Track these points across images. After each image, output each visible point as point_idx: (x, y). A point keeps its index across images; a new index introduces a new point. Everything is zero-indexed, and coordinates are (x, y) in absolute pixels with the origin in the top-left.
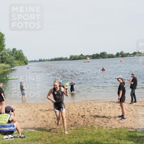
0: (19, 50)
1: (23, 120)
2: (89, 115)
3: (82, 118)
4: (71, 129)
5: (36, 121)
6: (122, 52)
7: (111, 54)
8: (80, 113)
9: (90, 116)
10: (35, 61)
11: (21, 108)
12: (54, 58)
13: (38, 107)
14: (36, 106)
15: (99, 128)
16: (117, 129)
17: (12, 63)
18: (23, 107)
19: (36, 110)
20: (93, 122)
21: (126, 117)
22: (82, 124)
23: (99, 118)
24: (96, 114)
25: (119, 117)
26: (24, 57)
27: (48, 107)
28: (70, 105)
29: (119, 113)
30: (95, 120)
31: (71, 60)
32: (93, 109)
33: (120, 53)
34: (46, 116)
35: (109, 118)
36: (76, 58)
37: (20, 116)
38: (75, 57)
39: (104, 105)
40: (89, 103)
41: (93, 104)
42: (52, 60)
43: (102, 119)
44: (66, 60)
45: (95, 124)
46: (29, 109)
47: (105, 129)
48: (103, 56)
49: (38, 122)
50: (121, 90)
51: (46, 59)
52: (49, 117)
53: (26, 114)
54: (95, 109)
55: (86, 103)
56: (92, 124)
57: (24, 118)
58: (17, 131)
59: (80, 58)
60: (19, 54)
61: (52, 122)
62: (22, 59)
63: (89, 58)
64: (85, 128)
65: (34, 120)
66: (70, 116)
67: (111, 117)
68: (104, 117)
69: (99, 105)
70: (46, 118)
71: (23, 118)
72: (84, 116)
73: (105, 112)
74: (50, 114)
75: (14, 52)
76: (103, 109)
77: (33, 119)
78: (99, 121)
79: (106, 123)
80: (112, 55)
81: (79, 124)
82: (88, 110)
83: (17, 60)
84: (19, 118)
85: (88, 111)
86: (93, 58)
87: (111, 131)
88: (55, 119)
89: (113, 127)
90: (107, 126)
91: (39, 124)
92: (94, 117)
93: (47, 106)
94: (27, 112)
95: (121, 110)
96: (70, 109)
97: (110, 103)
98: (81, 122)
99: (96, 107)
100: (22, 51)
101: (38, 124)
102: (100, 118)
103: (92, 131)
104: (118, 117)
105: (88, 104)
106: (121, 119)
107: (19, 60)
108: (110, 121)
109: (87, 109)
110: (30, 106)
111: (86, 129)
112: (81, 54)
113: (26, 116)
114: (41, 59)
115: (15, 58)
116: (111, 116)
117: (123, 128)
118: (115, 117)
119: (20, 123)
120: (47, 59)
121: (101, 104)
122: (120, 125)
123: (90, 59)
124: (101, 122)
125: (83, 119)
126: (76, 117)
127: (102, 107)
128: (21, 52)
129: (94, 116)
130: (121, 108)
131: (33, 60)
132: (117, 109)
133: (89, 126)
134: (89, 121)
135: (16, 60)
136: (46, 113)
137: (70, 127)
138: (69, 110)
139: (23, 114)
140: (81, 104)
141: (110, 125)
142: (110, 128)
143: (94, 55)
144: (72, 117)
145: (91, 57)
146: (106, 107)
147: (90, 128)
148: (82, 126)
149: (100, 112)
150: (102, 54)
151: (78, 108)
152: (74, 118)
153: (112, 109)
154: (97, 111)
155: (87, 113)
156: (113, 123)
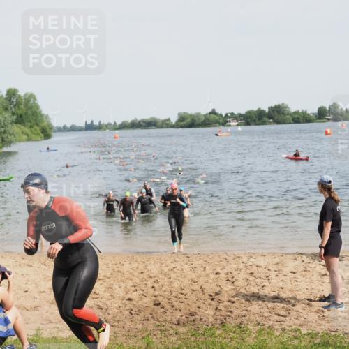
0: (26, 94)
1: (34, 304)
2: (233, 291)
3: (210, 301)
4: (176, 334)
6: (335, 105)
7: (300, 111)
8: (206, 286)
9: (236, 296)
10: (74, 129)
11: (31, 266)
12: (130, 121)
15: (260, 331)
16: (317, 334)
17: (5, 132)
18: (36, 264)
20: (245, 313)
21: (344, 301)
22: (211, 319)
23: (260, 302)
24: (254, 290)
25: (323, 299)
26: (42, 115)
27: (110, 265)
28: (175, 261)
29: (321, 288)
30: (249, 308)
31: (182, 127)
32: (243, 275)
33: (327, 108)
34: (105, 292)
35: (291, 302)
36: (198, 122)
37: (26, 292)
38: (193, 119)
39: (277, 264)
40: (232, 257)
41: (245, 260)
42: (123, 126)
43: (270, 305)
44: (165, 126)
45: (249, 320)
47: (278, 334)
48: (276, 115)
50: (328, 221)
51: (106, 123)
52: (112, 296)
53: (45, 286)
54: (251, 273)
55: (225, 256)
56: (239, 320)
57: (37, 296)
58: (16, 337)
59: (207, 122)
60: (26, 105)
61: (121, 311)
62: (33, 122)
63: (234, 123)
64: (218, 332)
66: (174, 294)
67: (298, 301)
68: (276, 299)
69: (263, 264)
70: (104, 300)
71: (35, 298)
72: (217, 294)
73: (281, 284)
74: (115, 287)
75: (10, 100)
76: (273, 274)
78: (262, 310)
79: (282, 316)
80: (304, 113)
81: (201, 319)
82: (229, 277)
83: (19, 125)
84: (22, 298)
85: (228, 280)
86: (248, 124)
87: (296, 342)
88: (129, 302)
89: (304, 331)
90: (285, 325)
92: (248, 300)
93: (107, 264)
95: (327, 279)
96: (175, 272)
97: (296, 259)
98: (208, 313)
99: (254, 269)
100: (35, 99)
102: (264, 301)
103: (239, 341)
104: (320, 301)
105: (230, 259)
106: (327, 307)
107: (25, 125)
108: (295, 313)
109: (227, 274)
111: (223, 335)
112: (210, 110)
113: (44, 292)
114: (92, 122)
115: (15, 117)
116: (298, 297)
117: (333, 333)
118: (310, 300)
119: (25, 311)
120: (110, 124)
121: (268, 260)
122: (323, 322)
123: (238, 125)
124: (266, 314)
125: (214, 303)
126: (192, 297)
127: (271, 269)
128: (32, 101)
129: (246, 295)
130: (328, 273)
131: (69, 126)
132: (316, 277)
133: (232, 323)
134: (231, 312)
135: (16, 123)
136: (105, 284)
137: (174, 326)
138: (173, 276)
139: (34, 285)
140: (207, 259)
141: (295, 324)
142: (295, 331)
143: (250, 112)
144: (180, 296)
145: (242, 118)
146: (283, 268)
147: (234, 332)
148: (210, 326)
149: (265, 284)
150: (273, 111)
151: (200, 270)
152: (186, 299)
153: (301, 277)
154: (257, 280)
155: (227, 287)
156: (303, 319)
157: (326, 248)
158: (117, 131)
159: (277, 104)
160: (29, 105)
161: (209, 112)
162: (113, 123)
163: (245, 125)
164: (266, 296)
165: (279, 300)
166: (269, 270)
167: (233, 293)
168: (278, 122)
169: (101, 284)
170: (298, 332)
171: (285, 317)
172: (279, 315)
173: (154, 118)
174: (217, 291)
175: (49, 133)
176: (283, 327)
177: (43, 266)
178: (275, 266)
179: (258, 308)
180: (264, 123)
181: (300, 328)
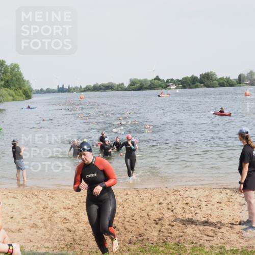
0: (11, 65)
1: (18, 228)
2: (172, 217)
3: (155, 225)
4: (129, 250)
5: (48, 229)
6: (251, 73)
7: (225, 77)
8: (152, 213)
9: (175, 221)
10: (49, 91)
11: (16, 198)
12: (92, 86)
13: (53, 198)
14: (50, 194)
15: (194, 248)
16: (237, 251)
18: (19, 197)
19: (50, 204)
20: (182, 234)
22: (155, 239)
23: (194, 226)
24: (189, 216)
26: (24, 81)
27: (77, 197)
28: (127, 194)
29: (241, 214)
30: (185, 231)
31: (133, 90)
32: (180, 205)
33: (246, 75)
34: (73, 218)
35: (218, 225)
36: (145, 86)
37: (12, 218)
38: (141, 84)
39: (207, 196)
40: (172, 191)
41: (182, 193)
42: (87, 89)
43: (201, 228)
44: (119, 89)
45: (185, 239)
46: (34, 201)
47: (207, 250)
48: (206, 81)
49: (54, 233)
50: (246, 163)
51: (74, 87)
52: (79, 221)
53: (26, 213)
54: (186, 203)
55: (166, 190)
56: (177, 240)
57: (20, 221)
59: (153, 86)
60: (12, 73)
61: (85, 234)
62: (17, 86)
63: (173, 87)
64: (161, 249)
65: (46, 228)
66: (127, 220)
67: (223, 225)
68: (206, 223)
69: (196, 196)
70: (72, 224)
71: (19, 223)
72: (160, 219)
73: (210, 212)
74: (81, 214)
76: (204, 204)
77: (42, 225)
78: (195, 232)
79: (211, 236)
80: (228, 79)
81: (148, 239)
82: (170, 206)
83: (6, 89)
84: (9, 223)
85: (169, 209)
86: (184, 87)
89: (228, 248)
90: (213, 244)
91: (55, 236)
92: (184, 224)
94: (27, 207)
95: (246, 208)
96: (127, 203)
97: (221, 192)
98: (153, 234)
99: (189, 200)
100: (18, 68)
101: (52, 236)
102: (196, 225)
104: (240, 224)
105: (170, 192)
106: (245, 229)
107: (11, 89)
108: (220, 234)
109: (168, 204)
110: (36, 195)
111: (165, 252)
112: (155, 77)
113: (26, 218)
114: (63, 86)
115: (3, 82)
116: (223, 222)
117: (250, 250)
118: (233, 224)
119: (11, 233)
120: (77, 88)
121: (200, 193)
122: (242, 241)
123: (176, 88)
124: (198, 235)
125: (158, 227)
127: (202, 200)
128: (16, 70)
129: (182, 220)
130: (246, 203)
131: (45, 89)
132: (237, 206)
133: (171, 242)
134: (171, 233)
135: (4, 87)
136: (73, 212)
137: (127, 245)
138: (126, 205)
139: (18, 213)
140: (153, 192)
141: (220, 243)
142: (221, 248)
143: (186, 78)
144: (132, 221)
145: (179, 83)
146: (212, 199)
147: (173, 249)
148: (155, 244)
149: (197, 211)
150: (204, 77)
151: (147, 201)
152: (136, 223)
153: (225, 206)
154: (191, 209)
155: (168, 214)
156: (226, 238)
157: (245, 184)
158: (82, 93)
159: (207, 72)
160: (14, 73)
161: (154, 78)
162: (79, 87)
163: (182, 88)
164: (198, 221)
165: (208, 224)
166: (200, 201)
167: (173, 219)
168: (208, 86)
169: (70, 212)
170: (223, 249)
171: (213, 237)
172: (208, 236)
173: (111, 83)
174: (160, 217)
175: (29, 94)
176: (211, 245)
177: (25, 198)
178: (205, 198)
179: (192, 230)
180: (196, 87)
181: (224, 245)
